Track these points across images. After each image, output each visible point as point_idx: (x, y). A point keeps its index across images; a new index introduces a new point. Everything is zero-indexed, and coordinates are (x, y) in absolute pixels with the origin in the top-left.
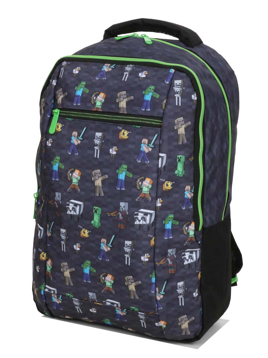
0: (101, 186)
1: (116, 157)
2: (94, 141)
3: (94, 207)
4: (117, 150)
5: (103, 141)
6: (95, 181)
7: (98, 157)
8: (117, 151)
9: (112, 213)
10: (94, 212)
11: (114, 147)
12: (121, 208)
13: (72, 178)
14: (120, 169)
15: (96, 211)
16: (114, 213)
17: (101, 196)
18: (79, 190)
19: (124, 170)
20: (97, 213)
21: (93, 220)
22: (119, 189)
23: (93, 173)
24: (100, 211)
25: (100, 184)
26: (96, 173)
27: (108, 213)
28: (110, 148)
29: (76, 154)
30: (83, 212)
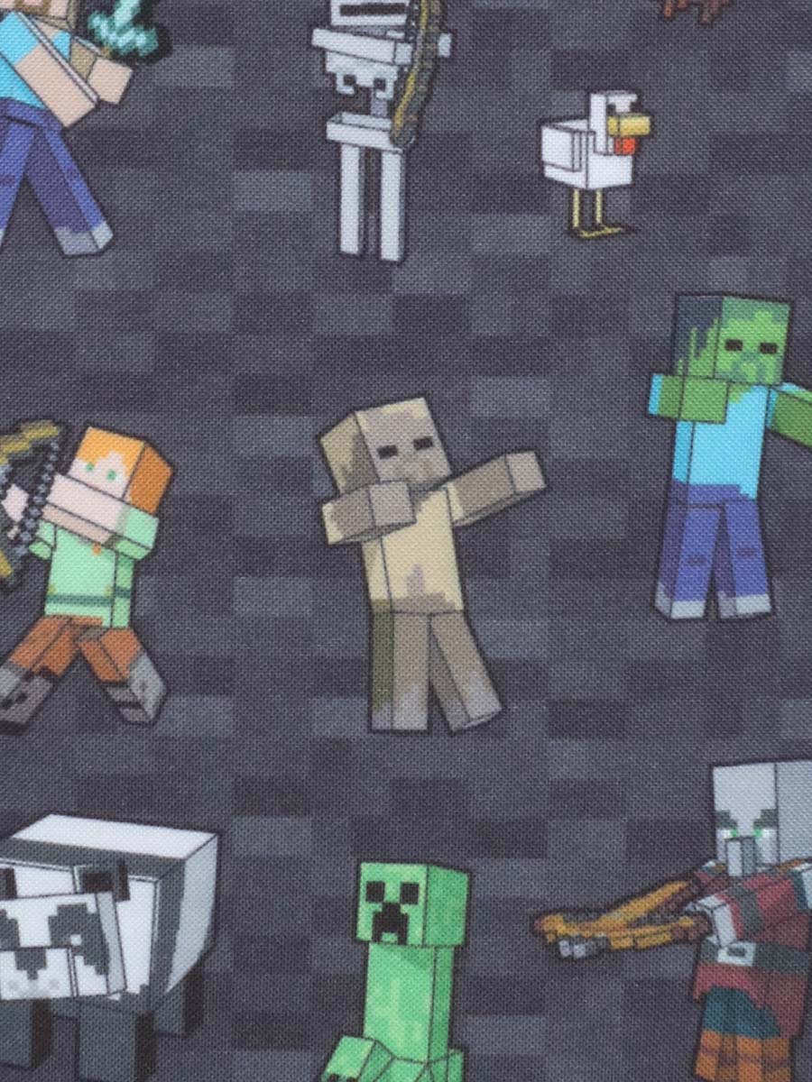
0: (453, 596)
1: (630, 230)
2: (322, 51)
3: (370, 872)
4: (639, 140)
5: (444, 45)
6: (371, 550)
7: (390, 248)
8: (638, 148)
9: (618, 917)
10: (365, 930)
11: (598, 102)
12: (725, 834)
13: (40, 550)
14: (699, 366)
15: (392, 922)
16: (639, 907)
17: (455, 722)
18: (146, 682)
19: (750, 370)
20: (415, 933)
21: (359, 1033)
22: (688, 609)
23: (338, 447)
24: (458, 903)
25: (444, 583)
26: (374, 444)
27: (557, 925)
28: (553, 121)
29: (70, 242)
30: (205, 956)
